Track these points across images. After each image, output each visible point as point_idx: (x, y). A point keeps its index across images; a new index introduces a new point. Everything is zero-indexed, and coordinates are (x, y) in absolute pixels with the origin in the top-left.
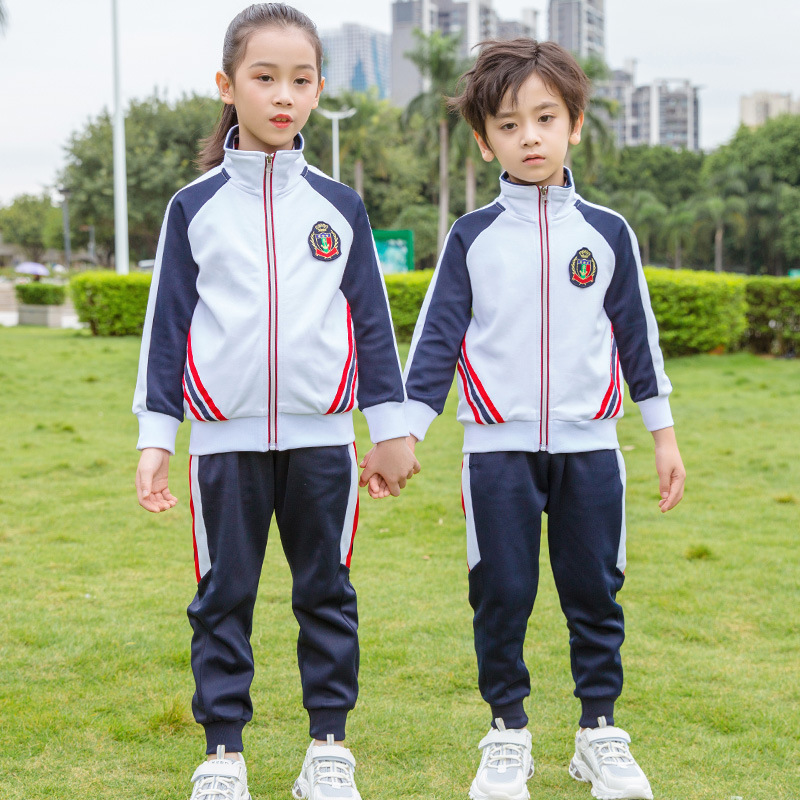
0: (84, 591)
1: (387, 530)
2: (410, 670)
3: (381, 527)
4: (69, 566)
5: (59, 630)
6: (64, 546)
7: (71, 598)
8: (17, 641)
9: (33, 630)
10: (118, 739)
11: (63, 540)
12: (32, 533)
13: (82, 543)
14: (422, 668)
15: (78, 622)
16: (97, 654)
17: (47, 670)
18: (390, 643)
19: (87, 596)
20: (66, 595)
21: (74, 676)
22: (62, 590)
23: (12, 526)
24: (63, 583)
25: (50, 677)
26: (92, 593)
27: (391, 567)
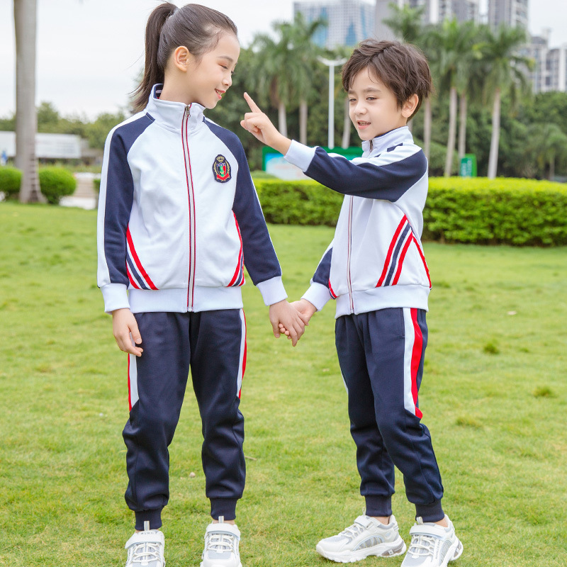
0: (99, 411)
1: (328, 370)
2: (320, 474)
3: (324, 368)
4: (93, 392)
5: (75, 440)
6: (93, 377)
7: (89, 416)
8: (43, 447)
9: (56, 439)
10: (101, 522)
11: (93, 372)
12: (71, 366)
13: (106, 374)
14: (330, 473)
15: (90, 434)
16: (98, 459)
17: (60, 470)
18: (310, 454)
19: (101, 415)
20: (85, 414)
21: (79, 474)
22: (84, 410)
23: (58, 361)
24: (85, 405)
25: (61, 474)
26: (105, 413)
27: (324, 397)
